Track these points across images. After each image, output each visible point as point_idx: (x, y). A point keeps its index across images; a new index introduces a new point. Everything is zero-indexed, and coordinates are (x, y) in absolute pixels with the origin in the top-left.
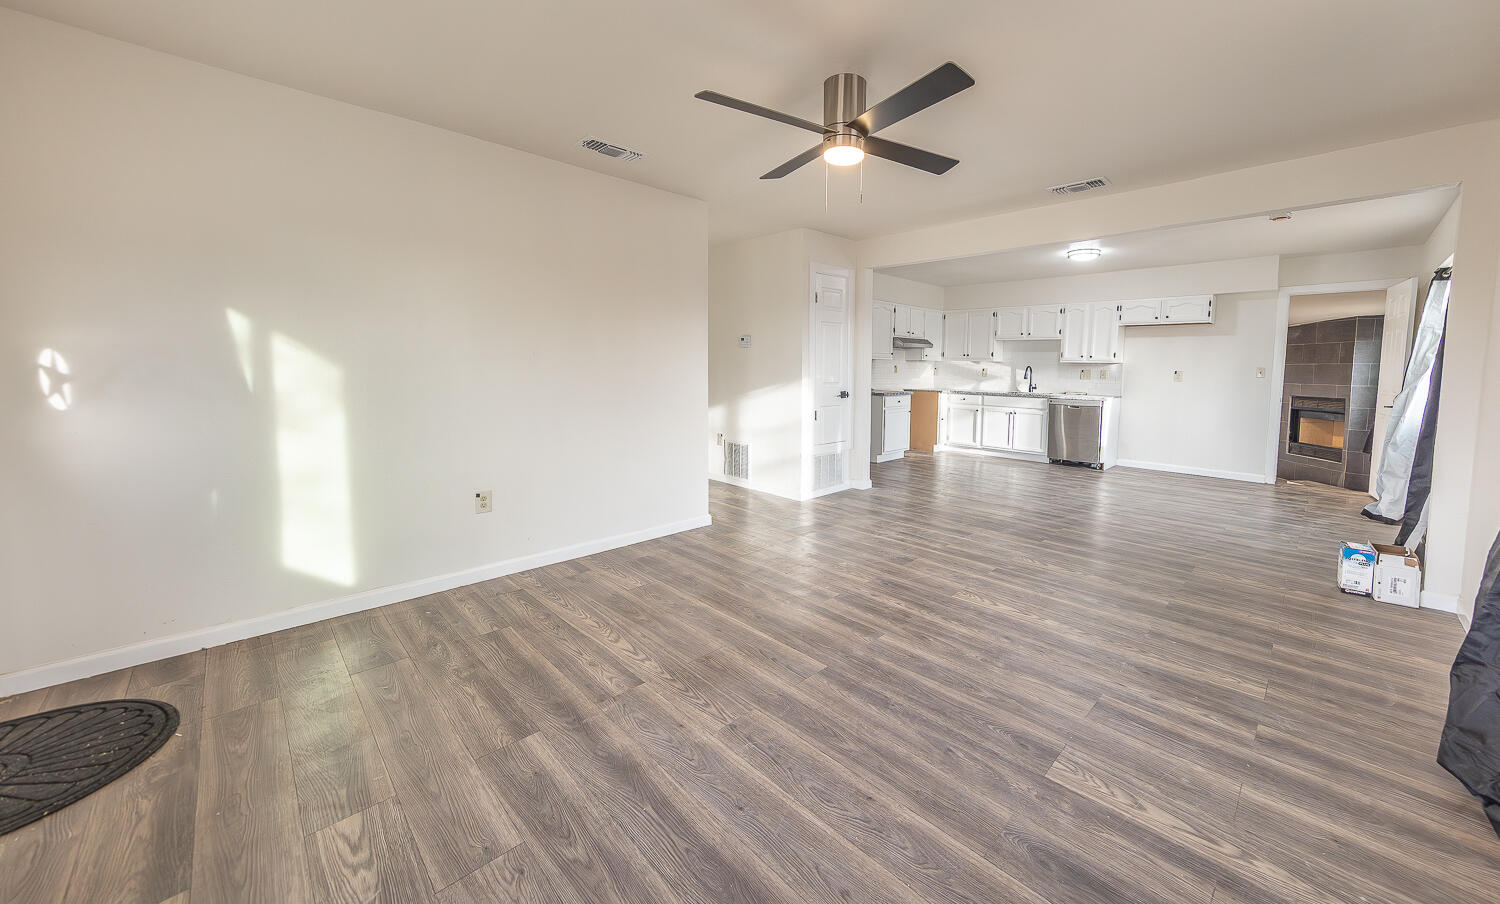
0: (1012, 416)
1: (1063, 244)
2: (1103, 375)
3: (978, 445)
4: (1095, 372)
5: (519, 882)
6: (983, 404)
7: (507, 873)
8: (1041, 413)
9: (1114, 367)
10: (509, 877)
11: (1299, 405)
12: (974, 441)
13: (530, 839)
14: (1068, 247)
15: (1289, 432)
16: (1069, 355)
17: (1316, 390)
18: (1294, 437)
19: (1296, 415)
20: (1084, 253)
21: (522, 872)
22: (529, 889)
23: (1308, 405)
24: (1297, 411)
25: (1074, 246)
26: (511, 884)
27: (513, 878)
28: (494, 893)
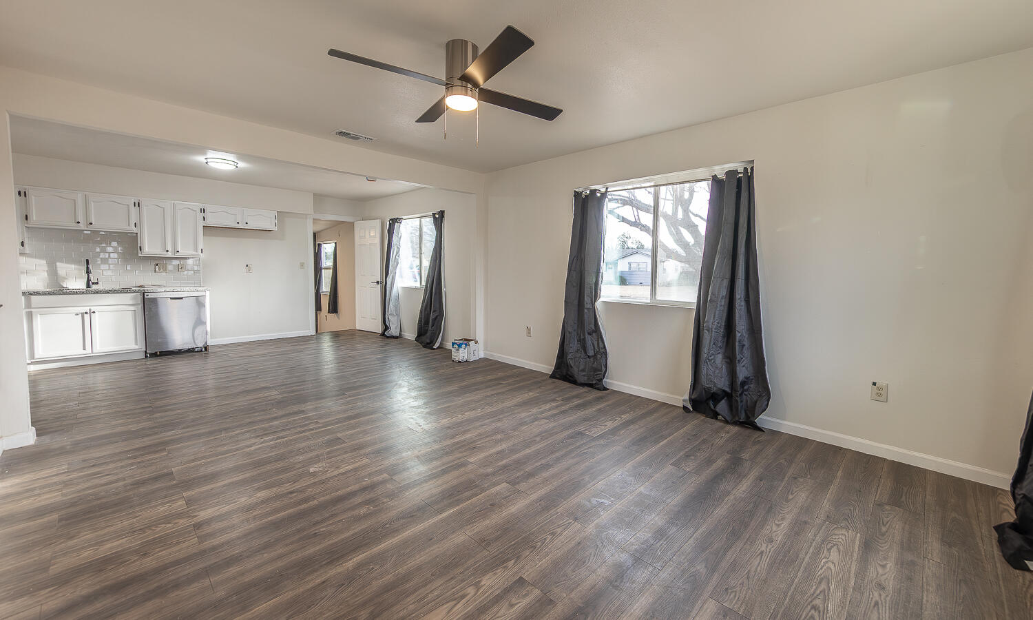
0: (87, 317)
1: (202, 150)
5: (732, 588)
7: (732, 596)
8: (132, 308)
10: (733, 594)
13: (706, 595)
14: (205, 154)
16: (150, 248)
20: (221, 162)
21: (727, 589)
22: (733, 582)
25: (211, 154)
26: (736, 591)
27: (732, 592)
28: (745, 597)
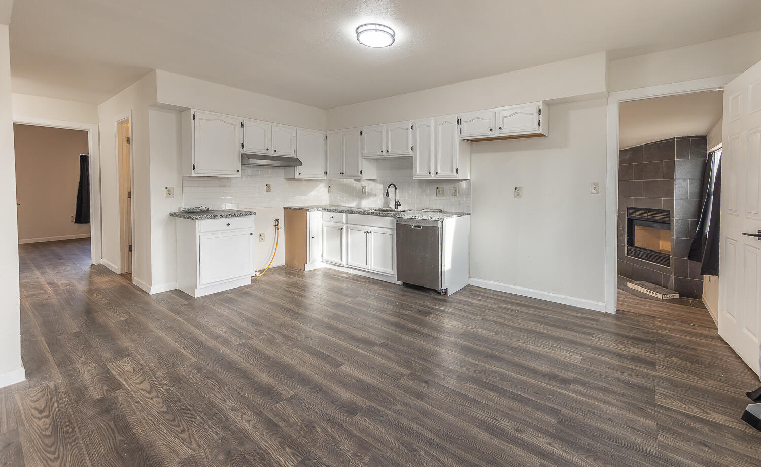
0: (368, 235)
2: (454, 192)
3: (344, 263)
4: (448, 188)
6: (347, 223)
9: (463, 183)
11: (633, 214)
12: (342, 260)
15: (626, 238)
16: (419, 172)
17: (645, 202)
18: (631, 242)
19: (631, 223)
23: (640, 215)
24: (632, 219)
